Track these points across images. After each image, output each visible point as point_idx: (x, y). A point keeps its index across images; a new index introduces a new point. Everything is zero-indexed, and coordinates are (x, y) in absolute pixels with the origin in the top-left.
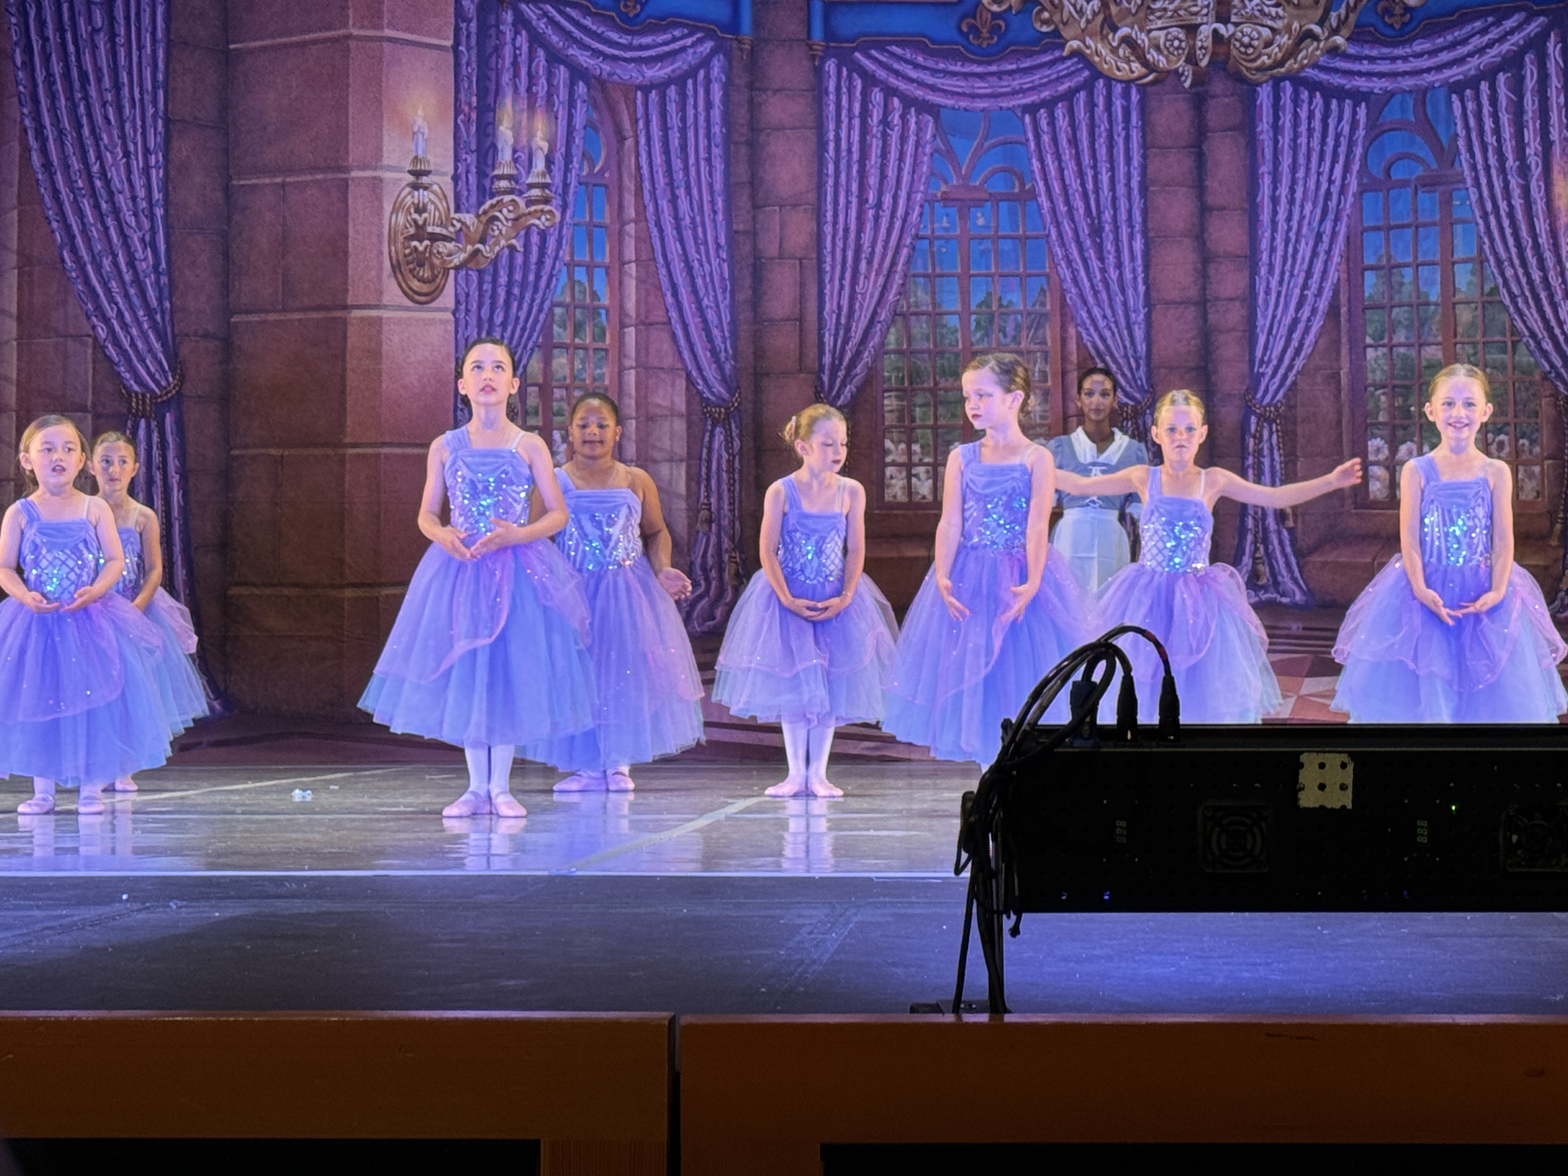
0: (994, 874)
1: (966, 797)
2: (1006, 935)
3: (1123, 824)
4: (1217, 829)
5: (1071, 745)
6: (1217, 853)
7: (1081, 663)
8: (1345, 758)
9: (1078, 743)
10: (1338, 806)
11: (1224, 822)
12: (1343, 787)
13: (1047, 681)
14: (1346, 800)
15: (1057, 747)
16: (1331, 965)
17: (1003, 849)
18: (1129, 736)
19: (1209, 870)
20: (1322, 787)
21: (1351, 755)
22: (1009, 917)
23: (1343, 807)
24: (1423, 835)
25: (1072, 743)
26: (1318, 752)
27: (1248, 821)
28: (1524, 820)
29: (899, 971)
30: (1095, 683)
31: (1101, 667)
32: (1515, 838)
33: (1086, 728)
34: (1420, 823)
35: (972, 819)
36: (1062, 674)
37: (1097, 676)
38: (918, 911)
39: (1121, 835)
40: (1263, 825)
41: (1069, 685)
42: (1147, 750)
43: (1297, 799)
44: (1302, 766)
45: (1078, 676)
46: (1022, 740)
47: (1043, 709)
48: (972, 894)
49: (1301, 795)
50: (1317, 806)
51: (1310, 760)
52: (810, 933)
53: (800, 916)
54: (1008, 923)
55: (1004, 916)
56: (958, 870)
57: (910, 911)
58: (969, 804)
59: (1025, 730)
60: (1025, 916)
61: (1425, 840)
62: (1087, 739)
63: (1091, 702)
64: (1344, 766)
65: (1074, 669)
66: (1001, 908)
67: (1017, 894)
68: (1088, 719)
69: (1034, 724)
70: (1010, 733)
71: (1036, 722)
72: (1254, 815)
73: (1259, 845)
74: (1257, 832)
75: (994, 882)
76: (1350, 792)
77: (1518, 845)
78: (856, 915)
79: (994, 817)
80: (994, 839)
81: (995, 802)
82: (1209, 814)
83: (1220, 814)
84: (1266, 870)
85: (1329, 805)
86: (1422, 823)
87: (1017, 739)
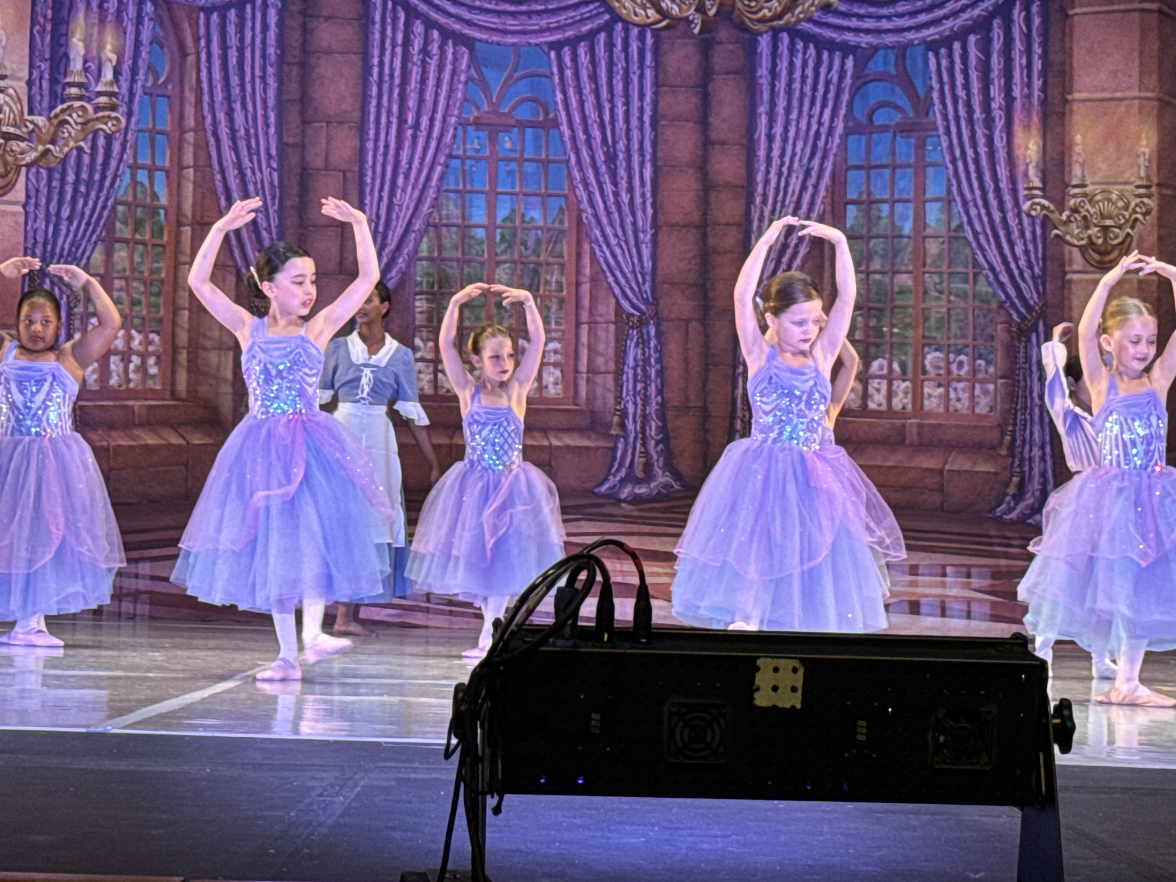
0: (480, 760)
1: (459, 688)
2: (489, 812)
3: (597, 716)
4: (681, 724)
5: (554, 645)
6: (680, 745)
7: (565, 571)
8: (796, 663)
9: (560, 642)
10: (788, 706)
11: (687, 717)
12: (794, 689)
13: (533, 588)
14: (795, 701)
15: (541, 646)
16: (782, 838)
17: (490, 736)
18: (606, 638)
19: (673, 760)
20: (775, 688)
21: (802, 661)
22: (493, 797)
23: (793, 707)
24: (862, 734)
25: (554, 643)
26: (773, 657)
27: (709, 718)
28: (952, 723)
29: (397, 835)
30: (577, 590)
31: (583, 576)
32: (942, 738)
33: (568, 629)
34: (860, 723)
35: (463, 708)
36: (548, 581)
37: (579, 584)
38: (419, 776)
39: (595, 727)
40: (722, 721)
41: (553, 592)
42: (621, 651)
43: (752, 698)
44: (758, 669)
45: (562, 582)
46: (509, 639)
47: (530, 612)
48: (459, 778)
49: (757, 695)
50: (770, 705)
51: (765, 664)
52: (321, 795)
53: (313, 778)
54: (491, 802)
55: (489, 797)
57: (413, 776)
58: (461, 695)
59: (513, 632)
60: (507, 797)
61: (863, 738)
62: (568, 639)
63: (573, 606)
64: (795, 670)
65: (558, 577)
66: (486, 789)
67: (500, 776)
68: (570, 622)
69: (521, 625)
70: (500, 631)
71: (523, 623)
72: (715, 712)
73: (717, 738)
74: (716, 727)
75: (480, 766)
76: (799, 694)
77: (944, 745)
78: (363, 778)
79: (482, 705)
80: (482, 727)
81: (483, 693)
82: (674, 710)
83: (683, 710)
84: (723, 762)
85: (780, 705)
86: (862, 723)
87: (506, 637)
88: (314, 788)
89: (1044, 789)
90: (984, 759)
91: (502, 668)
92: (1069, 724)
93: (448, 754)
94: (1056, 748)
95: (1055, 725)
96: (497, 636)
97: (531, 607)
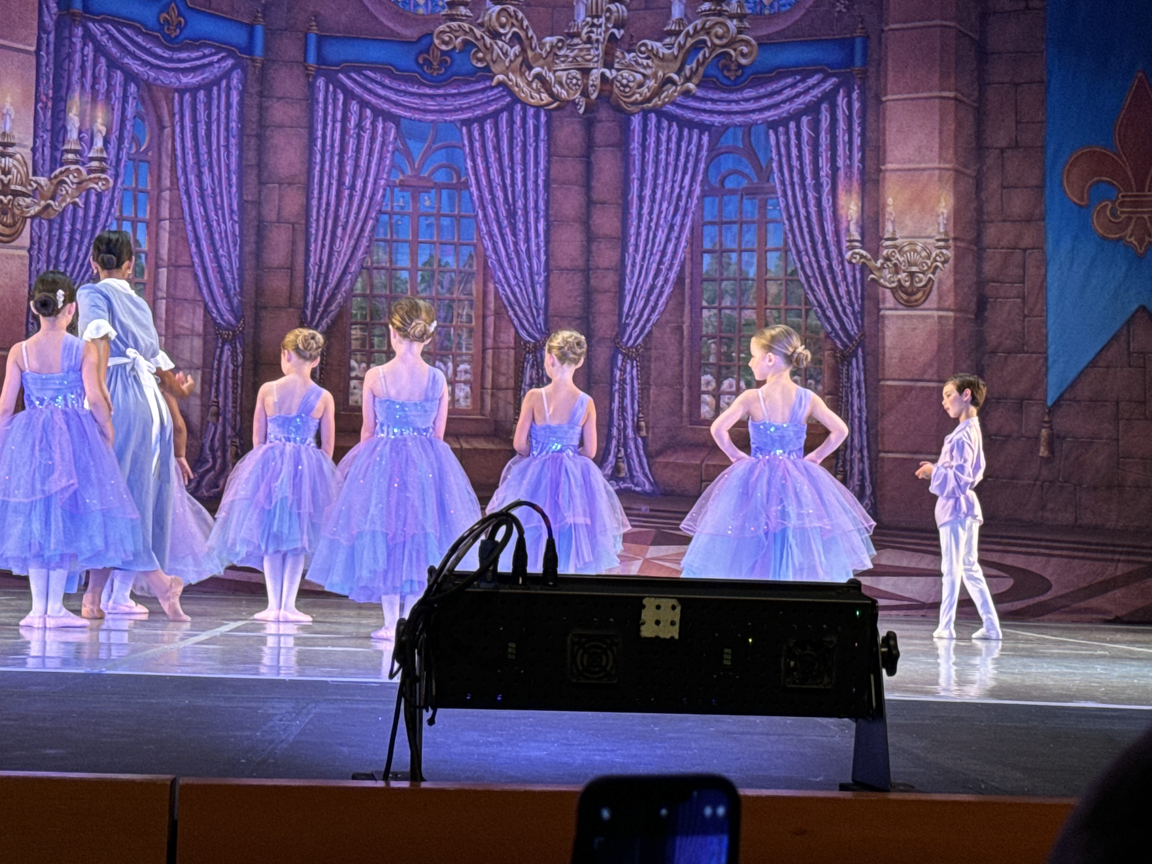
0: (418, 679)
2: (425, 724)
3: (513, 645)
4: (581, 651)
5: (478, 587)
6: (581, 668)
7: (488, 526)
8: (674, 602)
9: (483, 585)
10: (668, 636)
11: (586, 646)
12: (673, 623)
13: (462, 539)
14: (674, 632)
15: (468, 587)
16: (659, 752)
17: (426, 661)
18: (521, 581)
19: (574, 681)
20: (658, 623)
21: (679, 600)
22: (427, 711)
23: (672, 638)
24: (727, 659)
25: (478, 585)
26: (655, 597)
27: (604, 646)
28: (800, 651)
29: (345, 749)
30: (497, 542)
31: (503, 529)
32: (792, 663)
33: (490, 574)
34: (726, 650)
35: (404, 638)
36: (473, 534)
37: (499, 537)
38: (361, 706)
39: (512, 654)
40: (615, 649)
41: (478, 544)
42: (533, 592)
43: (639, 631)
44: (644, 607)
45: (485, 536)
46: (443, 581)
47: (458, 560)
48: (401, 695)
49: (643, 628)
50: (653, 635)
51: (649, 602)
52: (281, 720)
53: (273, 708)
54: (427, 715)
55: (424, 711)
56: (392, 676)
57: (355, 706)
58: (402, 627)
59: (445, 576)
60: (440, 711)
61: (729, 663)
62: (490, 582)
63: (495, 554)
64: (674, 608)
65: (481, 532)
66: (422, 704)
67: (434, 693)
68: (491, 568)
69: (451, 570)
70: (434, 576)
71: (454, 569)
72: (608, 641)
73: (611, 663)
74: (609, 652)
75: (418, 685)
76: (677, 627)
77: (795, 668)
78: (315, 708)
79: (419, 636)
80: (419, 654)
81: (420, 627)
82: (576, 640)
83: (583, 640)
84: (615, 681)
85: (662, 636)
86: (728, 651)
87: (439, 580)
88: (276, 714)
89: (874, 704)
90: (826, 680)
91: (436, 605)
92: (894, 652)
94: (884, 671)
95: (883, 653)
96: (432, 580)
97: (459, 556)
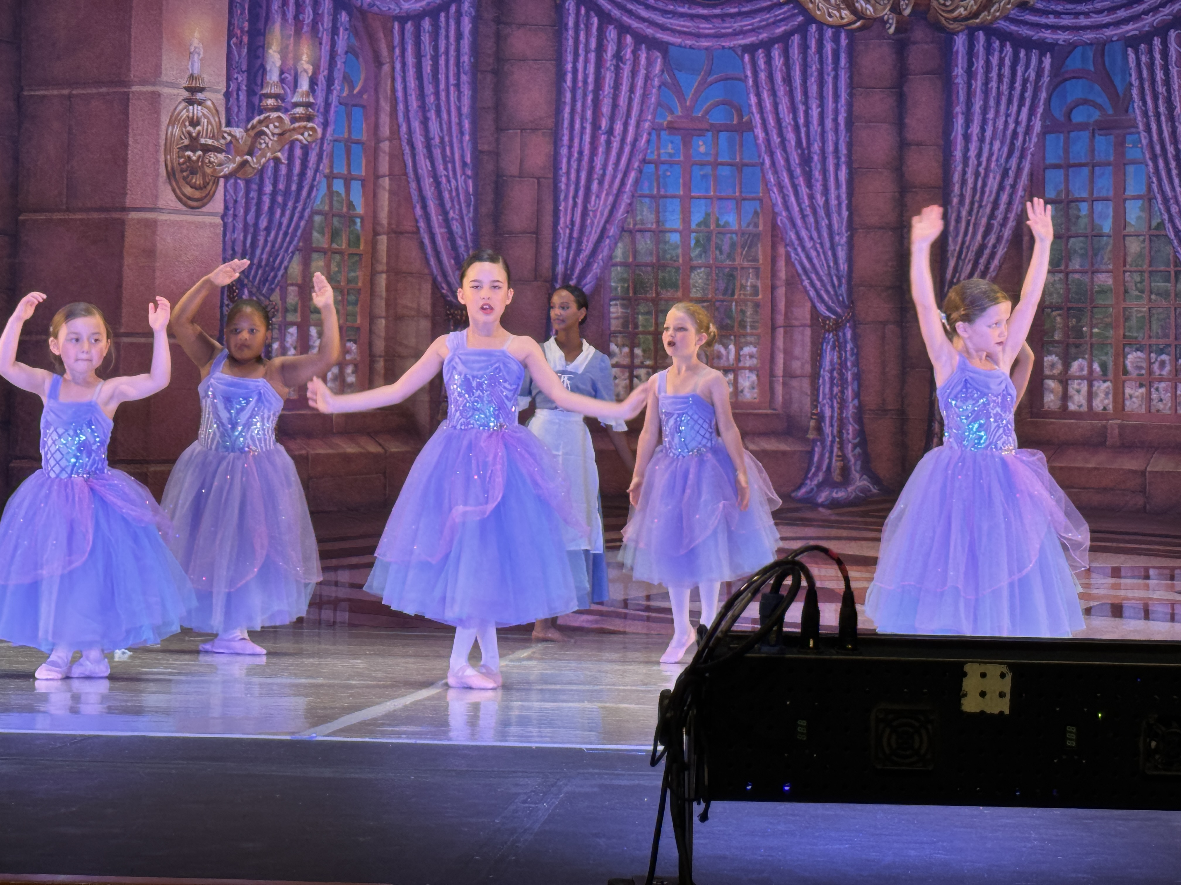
0: (686, 767)
1: (664, 695)
2: (696, 819)
3: (804, 723)
4: (888, 730)
5: (759, 652)
6: (888, 751)
7: (769, 578)
8: (1004, 669)
9: (765, 649)
10: (996, 711)
11: (894, 724)
12: (1002, 695)
13: (738, 595)
14: (1003, 706)
15: (747, 652)
17: (695, 742)
18: (811, 644)
19: (880, 767)
20: (983, 694)
21: (1011, 666)
22: (699, 804)
23: (1001, 713)
24: (1072, 740)
25: (760, 649)
26: (980, 663)
27: (917, 724)
28: (1163, 729)
29: (602, 842)
30: (782, 596)
31: (788, 581)
32: (1153, 744)
33: (773, 635)
34: (1069, 729)
35: (668, 715)
36: (753, 587)
37: (784, 590)
38: (623, 783)
39: (802, 734)
40: (929, 727)
41: (758, 599)
42: (827, 657)
43: (959, 704)
44: (965, 674)
46: (714, 646)
47: (735, 619)
48: (666, 784)
49: (964, 701)
50: (978, 711)
51: (973, 669)
52: (525, 802)
53: (517, 785)
54: (698, 809)
55: (695, 804)
57: (616, 782)
58: (666, 702)
59: (718, 639)
60: (714, 804)
61: (1073, 744)
62: (774, 645)
63: (778, 613)
64: (1003, 675)
65: (763, 583)
66: (692, 796)
67: (706, 783)
68: (775, 628)
69: (726, 631)
70: (705, 638)
71: (729, 629)
72: (922, 718)
73: (925, 745)
74: (923, 732)
75: (686, 773)
76: (1007, 699)
77: (1156, 750)
78: (566, 785)
79: (688, 713)
80: (688, 734)
81: (689, 700)
82: (881, 716)
83: (891, 716)
84: (931, 768)
85: (988, 711)
86: (1072, 729)
87: (711, 644)
88: (519, 794)
91: (707, 675)
93: (654, 760)
96: (702, 643)
97: (736, 612)
